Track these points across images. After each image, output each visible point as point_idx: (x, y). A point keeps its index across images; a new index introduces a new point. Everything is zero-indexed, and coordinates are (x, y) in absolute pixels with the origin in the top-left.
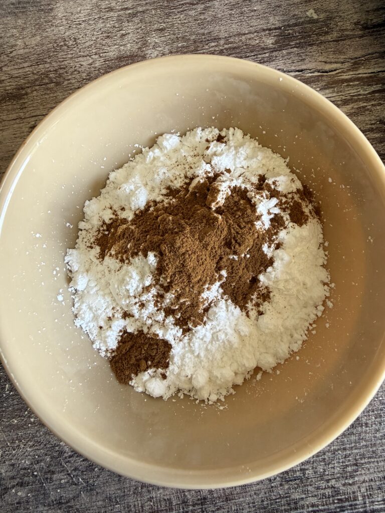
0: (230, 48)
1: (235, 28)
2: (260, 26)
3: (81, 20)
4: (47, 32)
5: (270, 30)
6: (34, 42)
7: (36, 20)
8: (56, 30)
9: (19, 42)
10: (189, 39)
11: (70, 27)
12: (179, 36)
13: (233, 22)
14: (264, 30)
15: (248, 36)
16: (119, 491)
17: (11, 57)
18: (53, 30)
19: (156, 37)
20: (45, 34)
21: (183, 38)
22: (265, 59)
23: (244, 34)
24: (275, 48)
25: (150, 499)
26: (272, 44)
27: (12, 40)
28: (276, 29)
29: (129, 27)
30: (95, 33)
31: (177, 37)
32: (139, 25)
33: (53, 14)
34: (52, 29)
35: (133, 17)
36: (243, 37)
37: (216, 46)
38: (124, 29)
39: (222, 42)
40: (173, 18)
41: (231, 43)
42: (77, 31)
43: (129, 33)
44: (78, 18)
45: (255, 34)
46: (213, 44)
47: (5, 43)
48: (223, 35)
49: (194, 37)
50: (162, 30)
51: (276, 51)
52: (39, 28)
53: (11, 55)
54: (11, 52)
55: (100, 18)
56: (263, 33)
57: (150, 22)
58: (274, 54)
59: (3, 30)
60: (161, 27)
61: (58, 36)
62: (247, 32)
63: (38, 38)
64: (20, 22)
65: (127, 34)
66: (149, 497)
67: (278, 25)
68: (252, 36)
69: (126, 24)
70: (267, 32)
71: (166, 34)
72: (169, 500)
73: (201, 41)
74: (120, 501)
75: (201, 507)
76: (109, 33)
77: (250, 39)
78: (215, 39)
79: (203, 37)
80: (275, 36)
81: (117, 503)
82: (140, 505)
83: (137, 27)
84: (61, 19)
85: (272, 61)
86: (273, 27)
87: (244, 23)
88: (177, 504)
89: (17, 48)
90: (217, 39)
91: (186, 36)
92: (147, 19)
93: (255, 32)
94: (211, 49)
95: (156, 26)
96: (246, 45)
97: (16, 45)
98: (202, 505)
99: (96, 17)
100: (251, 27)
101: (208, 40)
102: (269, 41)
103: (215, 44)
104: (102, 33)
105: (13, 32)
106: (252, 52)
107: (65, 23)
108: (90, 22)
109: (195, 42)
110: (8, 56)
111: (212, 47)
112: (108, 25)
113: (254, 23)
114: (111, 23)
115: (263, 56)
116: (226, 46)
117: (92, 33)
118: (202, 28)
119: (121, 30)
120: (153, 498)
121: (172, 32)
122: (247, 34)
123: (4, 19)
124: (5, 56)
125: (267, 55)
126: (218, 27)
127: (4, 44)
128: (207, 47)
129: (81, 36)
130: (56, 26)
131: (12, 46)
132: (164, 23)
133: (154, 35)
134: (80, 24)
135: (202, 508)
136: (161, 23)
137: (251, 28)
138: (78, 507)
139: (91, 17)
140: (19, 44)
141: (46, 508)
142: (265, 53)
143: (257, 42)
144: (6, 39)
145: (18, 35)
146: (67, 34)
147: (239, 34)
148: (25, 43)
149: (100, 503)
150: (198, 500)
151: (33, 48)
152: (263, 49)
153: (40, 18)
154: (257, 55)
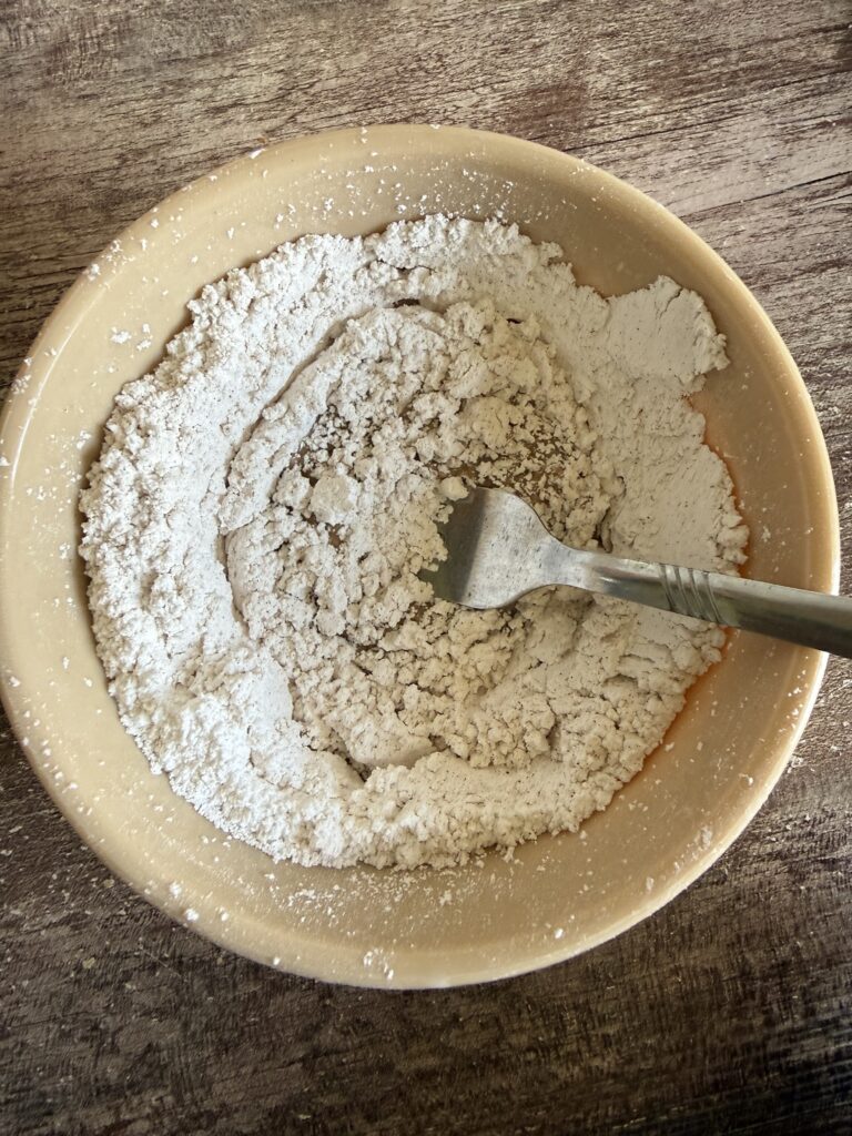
0: (750, 69)
1: (756, 29)
2: (807, 24)
3: (449, 17)
4: (381, 43)
5: (826, 30)
6: (355, 65)
7: (356, 20)
8: (399, 40)
9: (327, 65)
10: (668, 52)
11: (427, 32)
12: (647, 47)
13: (752, 16)
14: (814, 32)
15: (784, 44)
16: (611, 958)
17: (313, 95)
18: (393, 40)
19: (603, 49)
20: (377, 48)
21: (656, 50)
22: (823, 88)
23: (777, 40)
24: (838, 66)
25: (676, 971)
26: (833, 58)
27: (311, 60)
28: (837, 28)
29: (547, 31)
30: (479, 43)
31: (644, 49)
32: (567, 26)
33: (389, 9)
34: (391, 36)
35: (553, 11)
36: (775, 47)
37: (722, 64)
38: (537, 35)
39: (734, 56)
40: (632, 12)
41: (751, 59)
42: (441, 40)
43: (548, 43)
44: (441, 15)
45: (798, 40)
46: (716, 61)
47: (297, 66)
48: (733, 42)
49: (676, 48)
50: (612, 35)
51: (842, 72)
52: (365, 36)
53: (312, 91)
54: (312, 85)
55: (486, 13)
56: (813, 38)
57: (589, 20)
58: (838, 77)
59: (292, 40)
60: (610, 30)
61: (405, 51)
62: (780, 36)
63: (364, 55)
64: (324, 25)
65: (543, 45)
66: (672, 966)
67: (841, 21)
68: (792, 43)
69: (540, 25)
70: (821, 35)
71: (622, 44)
72: (715, 971)
73: (693, 56)
74: (615, 977)
75: (779, 981)
76: (507, 43)
77: (788, 49)
78: (719, 50)
79: (696, 47)
80: (836, 42)
81: (609, 982)
82: (656, 983)
83: (563, 29)
84: (408, 18)
85: (837, 91)
86: (832, 24)
87: (774, 18)
88: (731, 979)
89: (324, 76)
90: (723, 51)
91: (662, 45)
92: (580, 14)
93: (797, 35)
94: (713, 71)
95: (600, 27)
96: (780, 61)
97: (320, 71)
98: (781, 977)
99: (478, 12)
100: (788, 25)
101: (706, 54)
102: (827, 53)
103: (721, 60)
104: (493, 44)
105: (311, 46)
106: (794, 73)
107: (415, 24)
108: (468, 22)
109: (680, 57)
110: (306, 93)
111: (716, 66)
112: (504, 27)
113: (793, 17)
114: (510, 22)
115: (818, 81)
116: (742, 65)
117: (473, 42)
118: (692, 31)
119: (531, 37)
120: (681, 968)
121: (633, 39)
122: (782, 39)
123: (291, 20)
124: (299, 93)
125: (825, 80)
126: (722, 28)
127: (297, 70)
128: (705, 67)
129: (451, 51)
130: (400, 32)
131: (313, 73)
132: (616, 21)
133: (598, 45)
134: (448, 27)
135: (781, 983)
136: (609, 22)
137: (788, 28)
138: (530, 994)
139: (466, 13)
140: (327, 68)
141: (465, 1001)
142: (820, 76)
143: (803, 54)
144: (299, 60)
145: (322, 50)
146: (422, 46)
147: (767, 41)
148: (338, 67)
149: (575, 983)
150: (772, 967)
151: (354, 75)
152: (816, 68)
153: (364, 16)
154: (804, 80)
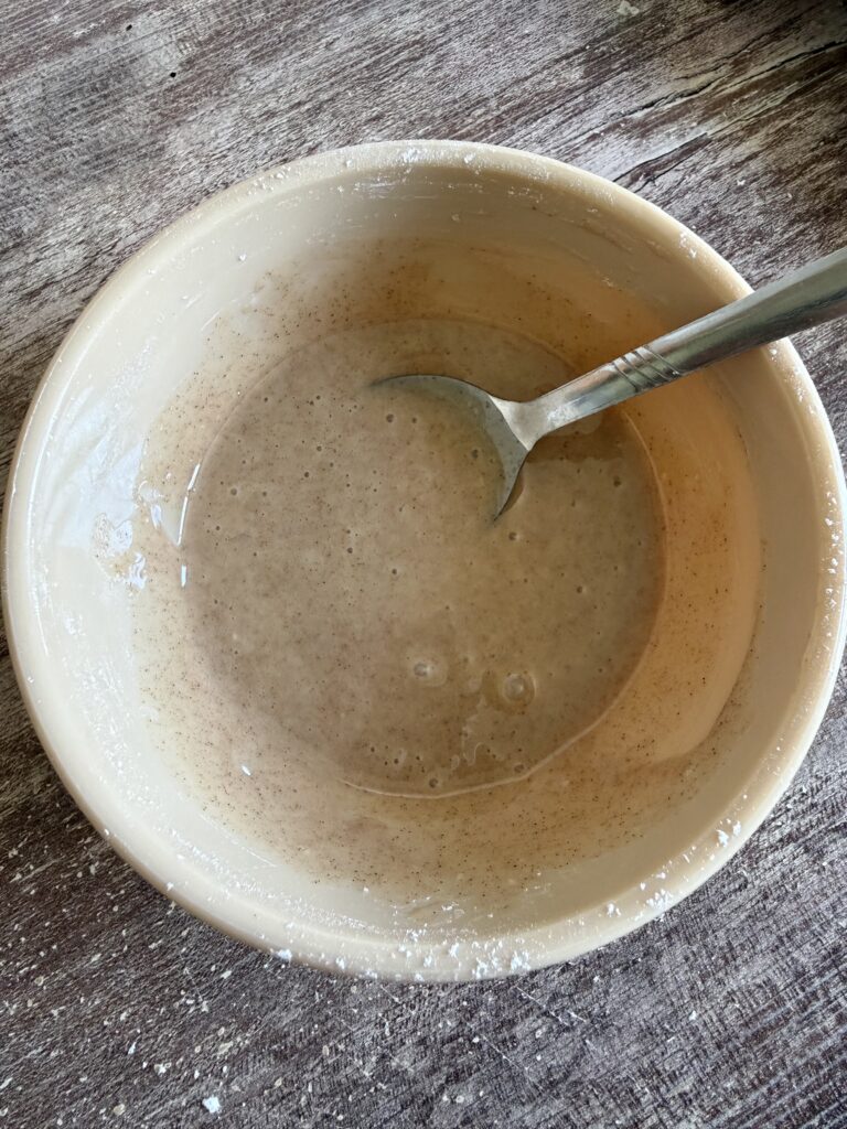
0: (512, 109)
1: (505, 74)
2: (549, 57)
3: (223, 148)
4: (168, 189)
5: (567, 57)
6: (150, 215)
7: (139, 176)
8: (184, 181)
9: (123, 224)
10: (433, 117)
11: (207, 167)
12: (412, 119)
13: (497, 65)
14: (557, 61)
15: (535, 79)
16: (661, 1008)
17: (118, 254)
18: (179, 183)
19: (373, 133)
20: (165, 195)
21: (421, 119)
22: (581, 106)
23: (526, 78)
24: (589, 83)
25: (730, 998)
26: (582, 78)
27: (107, 224)
28: (576, 52)
29: (318, 133)
30: (259, 162)
31: (410, 122)
32: (334, 123)
33: (167, 156)
34: (176, 180)
35: (317, 114)
36: (527, 84)
37: (485, 113)
38: (309, 138)
39: (493, 103)
40: (390, 93)
41: (510, 100)
42: (223, 169)
43: (321, 143)
44: (217, 148)
45: (545, 72)
46: (479, 112)
47: (96, 233)
48: (488, 91)
49: (439, 112)
50: (377, 118)
51: (593, 87)
52: (151, 188)
53: (116, 251)
54: (114, 246)
55: (257, 134)
56: (557, 67)
57: (352, 112)
58: (592, 93)
59: (84, 212)
60: (374, 115)
61: (192, 189)
62: (529, 74)
63: (156, 205)
64: (110, 189)
65: (317, 146)
66: (725, 993)
67: (578, 45)
68: (540, 76)
69: (309, 129)
70: (564, 62)
71: (389, 123)
72: (768, 982)
73: (456, 114)
74: (672, 1027)
75: (836, 971)
76: (283, 155)
77: (539, 83)
78: (478, 103)
79: (456, 106)
80: (580, 64)
81: (667, 1034)
82: (715, 1019)
83: (331, 127)
84: (187, 159)
85: (595, 105)
86: (570, 50)
87: (518, 60)
88: (788, 986)
89: (123, 235)
90: (482, 101)
91: (425, 114)
92: (343, 109)
93: (544, 68)
94: (478, 122)
95: (364, 115)
96: (537, 95)
97: (118, 231)
98: (837, 967)
99: (249, 135)
100: (532, 63)
101: (467, 109)
102: (575, 75)
103: (483, 110)
104: (272, 159)
105: (104, 211)
106: (552, 102)
107: (195, 163)
108: (242, 147)
109: (445, 118)
110: (110, 254)
111: (479, 116)
112: (277, 141)
113: (535, 55)
114: (281, 135)
115: (576, 101)
116: (503, 108)
117: (253, 163)
118: (448, 93)
119: (304, 143)
120: (734, 992)
121: (397, 116)
122: (531, 76)
123: (79, 194)
124: (105, 256)
125: (581, 99)
126: (474, 83)
127: (96, 236)
128: (470, 121)
129: (235, 176)
130: (182, 174)
131: (112, 235)
132: (377, 105)
133: (368, 131)
134: (225, 156)
135: (839, 973)
136: (371, 108)
137: (534, 65)
138: (592, 1076)
139: (239, 139)
140: (124, 226)
141: (528, 1108)
142: (576, 97)
143: (554, 83)
144: (95, 227)
145: (115, 212)
146: (207, 180)
147: (518, 81)
148: (135, 222)
149: (634, 1048)
150: (825, 958)
151: (152, 225)
152: (570, 91)
153: (146, 170)
154: (563, 104)
